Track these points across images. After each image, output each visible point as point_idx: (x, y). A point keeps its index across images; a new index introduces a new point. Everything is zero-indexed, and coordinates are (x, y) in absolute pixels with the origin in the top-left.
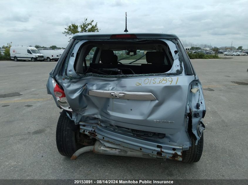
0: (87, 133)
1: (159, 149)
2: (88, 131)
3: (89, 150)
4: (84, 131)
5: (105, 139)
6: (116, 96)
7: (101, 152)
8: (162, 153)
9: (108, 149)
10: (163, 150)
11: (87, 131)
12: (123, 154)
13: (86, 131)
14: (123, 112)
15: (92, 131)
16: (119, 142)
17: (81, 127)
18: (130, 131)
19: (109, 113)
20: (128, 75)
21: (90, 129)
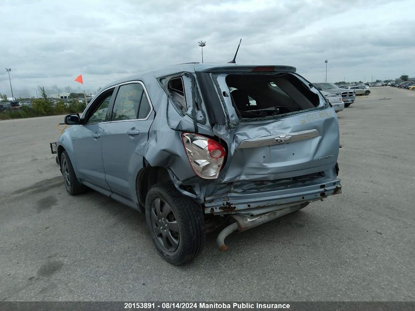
0: (217, 210)
1: (322, 190)
2: (218, 208)
3: (232, 232)
4: (212, 209)
5: (252, 205)
6: (281, 141)
7: (250, 225)
8: (325, 193)
9: (257, 218)
10: (326, 189)
11: (216, 208)
12: (273, 217)
13: (214, 208)
14: (284, 159)
15: (224, 205)
16: (274, 201)
17: (206, 205)
18: (291, 182)
19: (266, 166)
20: (287, 114)
21: (220, 203)
